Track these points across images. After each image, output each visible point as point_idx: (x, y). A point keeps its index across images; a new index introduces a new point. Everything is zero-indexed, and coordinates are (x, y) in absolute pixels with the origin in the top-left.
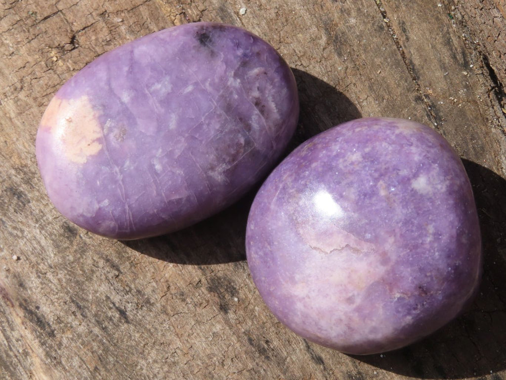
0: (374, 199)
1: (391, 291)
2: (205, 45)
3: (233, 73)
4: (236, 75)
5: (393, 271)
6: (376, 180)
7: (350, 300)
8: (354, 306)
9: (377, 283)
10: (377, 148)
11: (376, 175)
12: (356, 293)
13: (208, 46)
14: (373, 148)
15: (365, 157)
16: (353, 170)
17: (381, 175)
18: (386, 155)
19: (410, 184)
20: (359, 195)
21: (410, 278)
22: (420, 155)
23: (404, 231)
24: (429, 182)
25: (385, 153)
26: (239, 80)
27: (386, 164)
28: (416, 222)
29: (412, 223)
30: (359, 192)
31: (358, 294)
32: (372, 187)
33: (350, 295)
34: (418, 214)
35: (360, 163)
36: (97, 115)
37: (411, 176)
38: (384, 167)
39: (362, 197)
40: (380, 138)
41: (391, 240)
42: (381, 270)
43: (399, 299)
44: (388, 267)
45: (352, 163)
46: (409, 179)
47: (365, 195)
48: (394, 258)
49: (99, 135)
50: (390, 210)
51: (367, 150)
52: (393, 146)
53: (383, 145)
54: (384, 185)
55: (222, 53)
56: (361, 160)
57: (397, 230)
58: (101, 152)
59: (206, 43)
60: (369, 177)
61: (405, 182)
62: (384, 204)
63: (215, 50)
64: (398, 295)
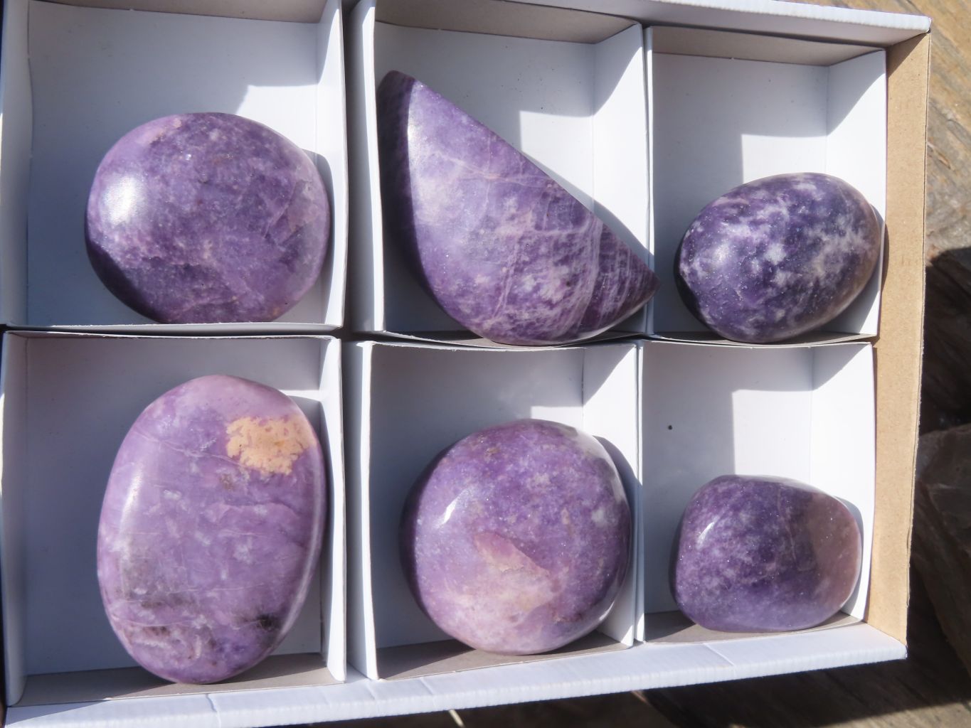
0: (556, 527)
1: (553, 615)
2: (258, 618)
3: (210, 626)
4: (205, 628)
5: (561, 598)
6: (561, 507)
7: (513, 619)
8: (515, 624)
9: (543, 607)
10: (565, 473)
11: (561, 501)
12: (521, 612)
13: (254, 620)
14: (561, 472)
15: (552, 479)
16: (540, 492)
17: (566, 503)
18: (573, 482)
19: (590, 516)
20: (543, 520)
21: (574, 606)
22: (601, 486)
23: (578, 563)
24: (606, 516)
25: (571, 479)
26: (199, 627)
27: (571, 492)
28: (590, 555)
29: (587, 556)
30: (544, 516)
31: (523, 615)
32: (556, 514)
33: (515, 614)
34: (594, 547)
35: (547, 486)
36: (262, 472)
37: (592, 508)
38: (569, 495)
39: (546, 523)
40: (568, 462)
41: (566, 570)
42: (549, 596)
43: (558, 622)
44: (557, 594)
45: (540, 485)
46: (590, 511)
47: (549, 522)
48: (564, 586)
49: (242, 459)
50: (569, 540)
51: (555, 473)
52: (580, 473)
53: (570, 471)
54: (567, 514)
55: (238, 629)
56: (549, 483)
57: (573, 561)
58: (224, 452)
59: (259, 621)
60: (554, 503)
61: (587, 512)
62: (565, 533)
63: (246, 625)
64: (559, 619)
